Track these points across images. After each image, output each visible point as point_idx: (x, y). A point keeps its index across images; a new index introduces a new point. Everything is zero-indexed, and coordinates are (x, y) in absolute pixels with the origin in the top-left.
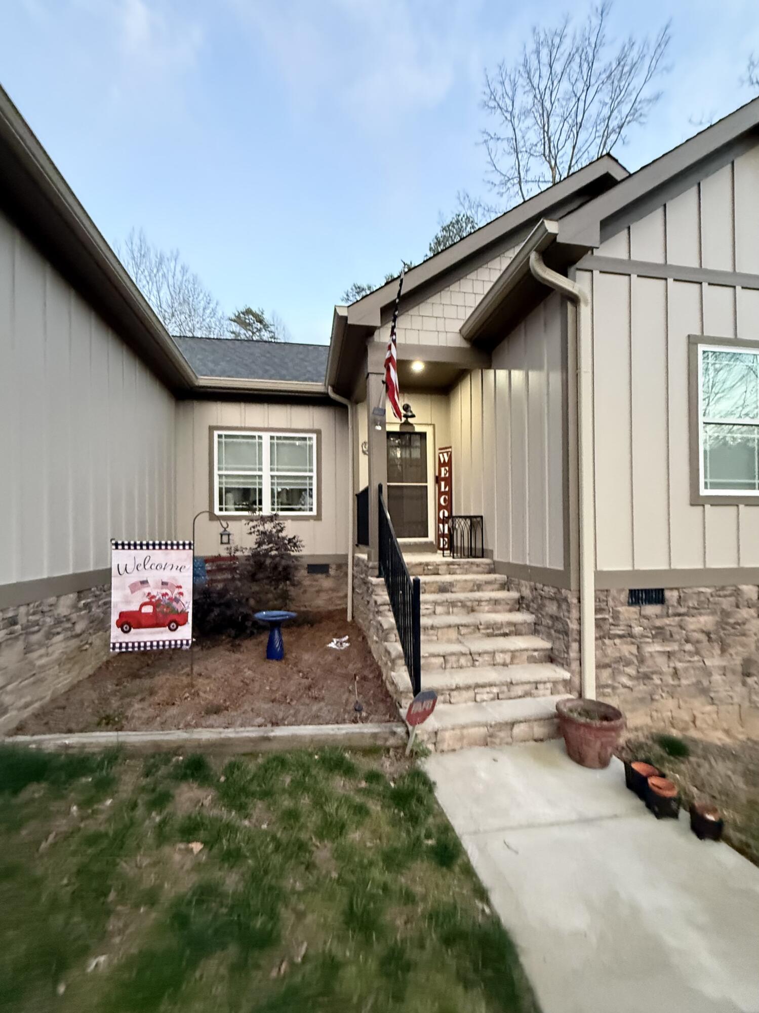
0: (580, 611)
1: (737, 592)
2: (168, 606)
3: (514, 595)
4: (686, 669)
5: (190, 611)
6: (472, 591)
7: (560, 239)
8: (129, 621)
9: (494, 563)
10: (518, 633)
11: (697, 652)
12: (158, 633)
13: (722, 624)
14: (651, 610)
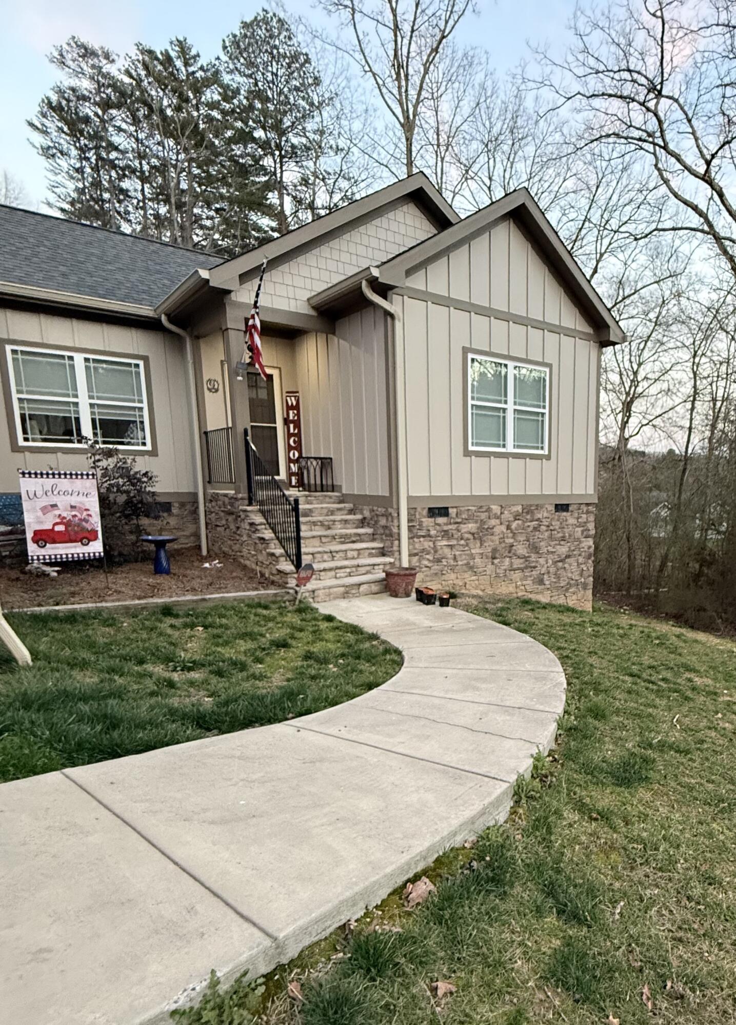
0: (399, 521)
1: (489, 510)
2: (78, 525)
3: (359, 517)
4: (460, 555)
5: (99, 529)
6: (327, 515)
7: (380, 280)
8: (42, 537)
9: (343, 495)
10: (362, 541)
11: (467, 545)
12: (71, 547)
13: (481, 528)
14: (441, 520)
